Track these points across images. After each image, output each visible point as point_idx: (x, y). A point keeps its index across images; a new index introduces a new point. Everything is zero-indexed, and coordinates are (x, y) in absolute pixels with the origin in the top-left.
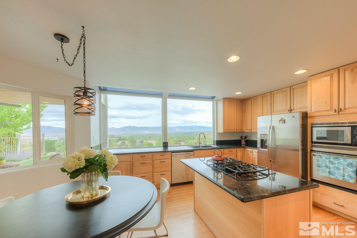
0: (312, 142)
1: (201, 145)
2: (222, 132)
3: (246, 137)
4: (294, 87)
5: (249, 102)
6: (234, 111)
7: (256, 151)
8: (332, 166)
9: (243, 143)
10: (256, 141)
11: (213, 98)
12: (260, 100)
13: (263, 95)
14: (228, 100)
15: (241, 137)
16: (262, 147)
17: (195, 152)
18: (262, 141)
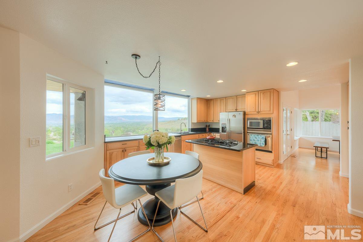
0: (248, 128)
1: (182, 132)
2: (196, 122)
3: (209, 126)
4: (238, 96)
5: (212, 102)
6: (203, 107)
7: (219, 134)
8: (256, 139)
9: (207, 130)
10: (219, 129)
11: (189, 96)
12: (219, 101)
13: (221, 99)
14: (200, 99)
15: (206, 126)
16: (222, 132)
17: (182, 136)
18: (223, 128)
